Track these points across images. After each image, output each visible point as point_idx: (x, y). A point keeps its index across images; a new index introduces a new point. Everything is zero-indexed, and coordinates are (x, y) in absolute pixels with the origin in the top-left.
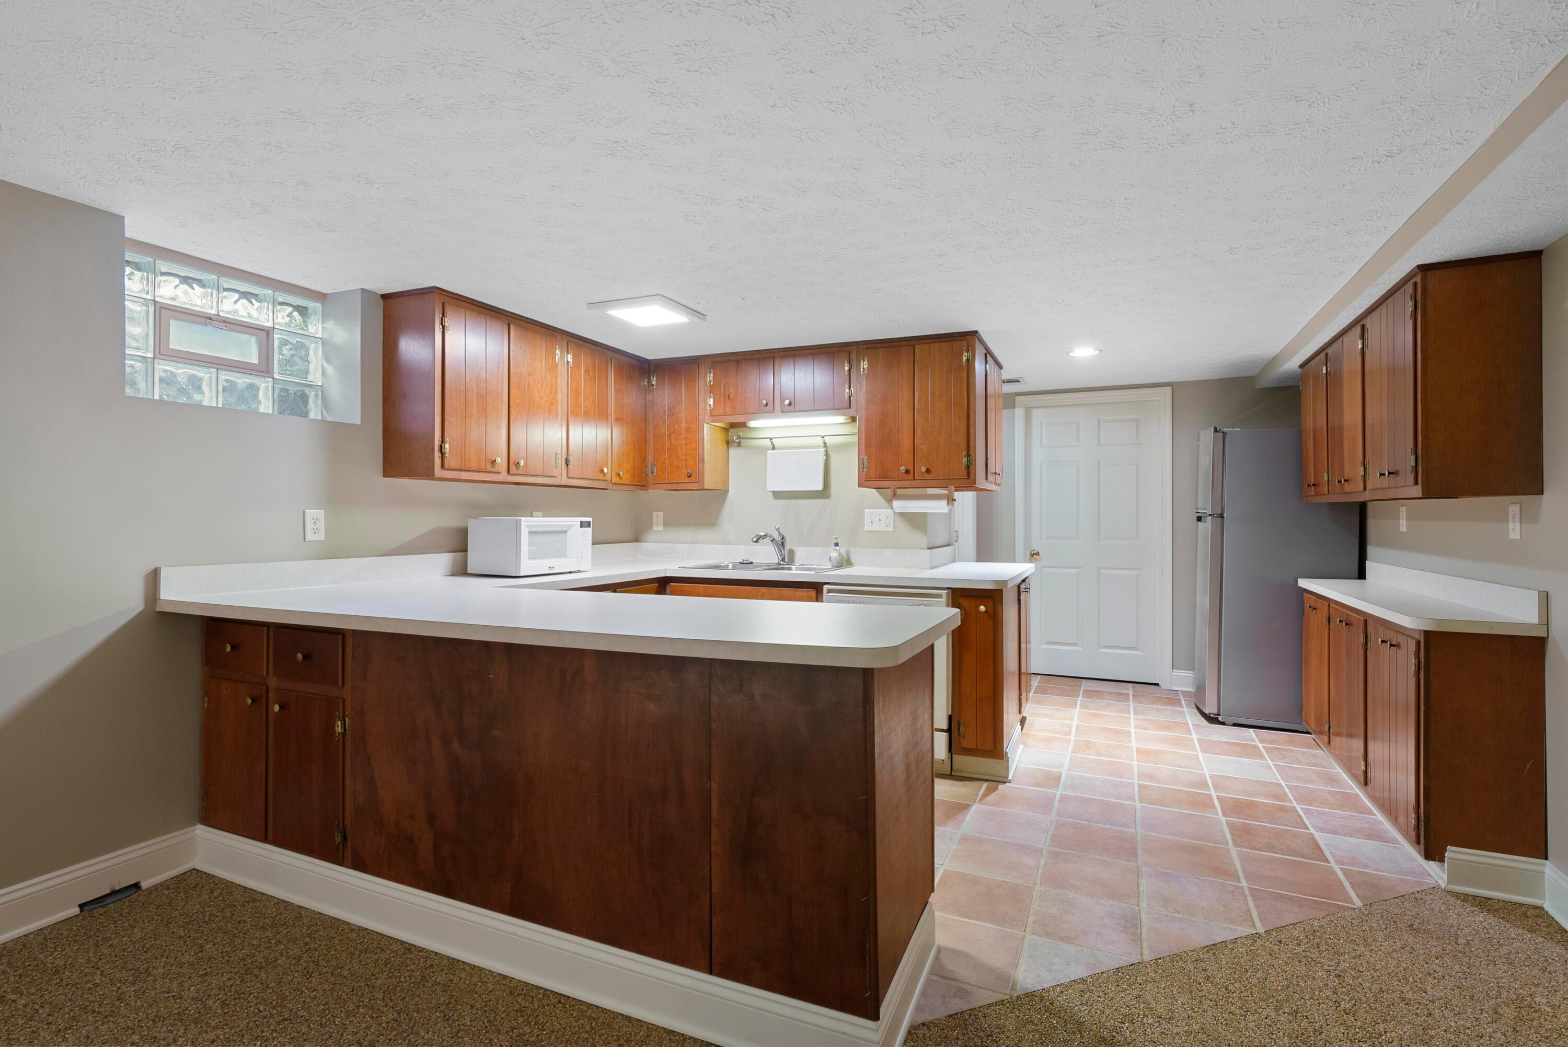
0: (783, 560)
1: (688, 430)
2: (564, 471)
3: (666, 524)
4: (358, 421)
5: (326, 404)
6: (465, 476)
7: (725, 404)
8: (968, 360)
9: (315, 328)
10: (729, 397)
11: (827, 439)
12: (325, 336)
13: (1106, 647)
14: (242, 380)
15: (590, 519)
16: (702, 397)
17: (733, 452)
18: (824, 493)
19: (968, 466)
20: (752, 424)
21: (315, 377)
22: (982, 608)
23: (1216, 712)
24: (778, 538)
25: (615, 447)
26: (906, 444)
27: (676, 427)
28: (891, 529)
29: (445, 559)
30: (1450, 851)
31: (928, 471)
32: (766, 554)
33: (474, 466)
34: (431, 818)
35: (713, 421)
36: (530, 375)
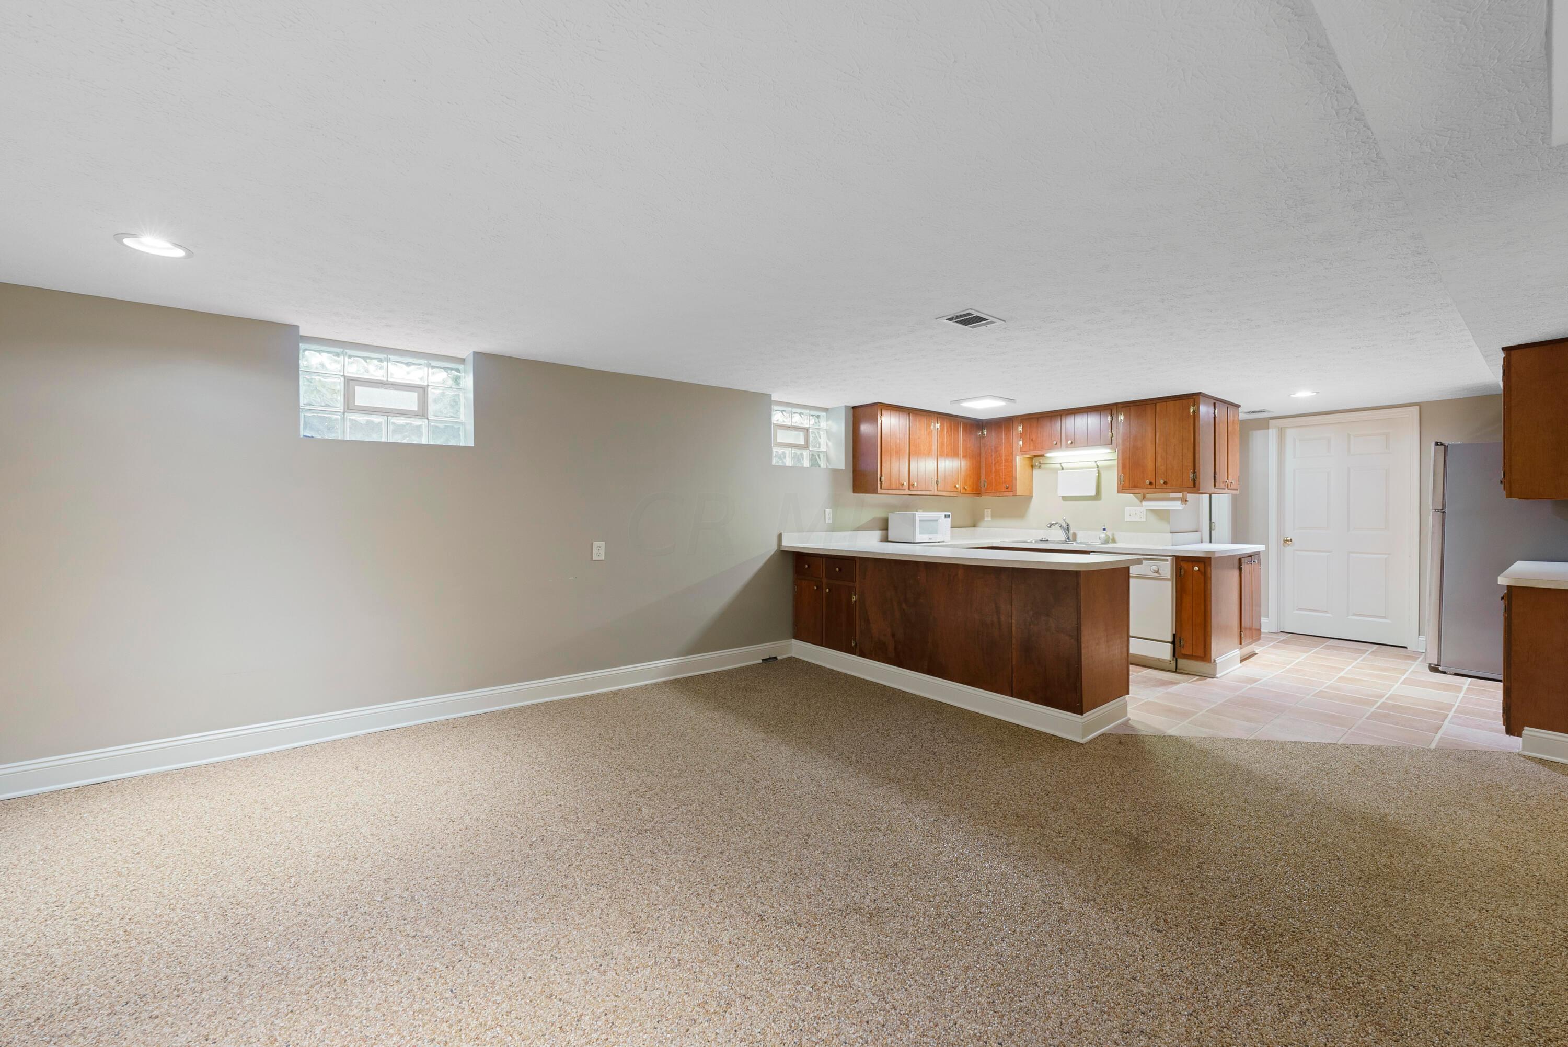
0: (1068, 538)
1: (1006, 461)
2: (936, 488)
3: (992, 517)
4: (844, 468)
5: (828, 459)
6: (890, 492)
7: (1030, 444)
8: (1194, 411)
9: (823, 424)
10: (1032, 440)
11: (1099, 463)
12: (828, 428)
13: (1355, 615)
14: (798, 452)
15: (950, 513)
16: (1015, 440)
17: (1036, 472)
18: (1097, 496)
19: (1194, 480)
20: (1048, 455)
21: (823, 448)
22: (1196, 568)
23: (1436, 663)
24: (1065, 525)
25: (963, 473)
26: (1150, 465)
27: (999, 459)
28: (1144, 519)
29: (877, 534)
30: (1527, 730)
31: (1165, 483)
32: (1056, 537)
33: (894, 487)
34: (893, 635)
35: (1022, 455)
36: (919, 438)
